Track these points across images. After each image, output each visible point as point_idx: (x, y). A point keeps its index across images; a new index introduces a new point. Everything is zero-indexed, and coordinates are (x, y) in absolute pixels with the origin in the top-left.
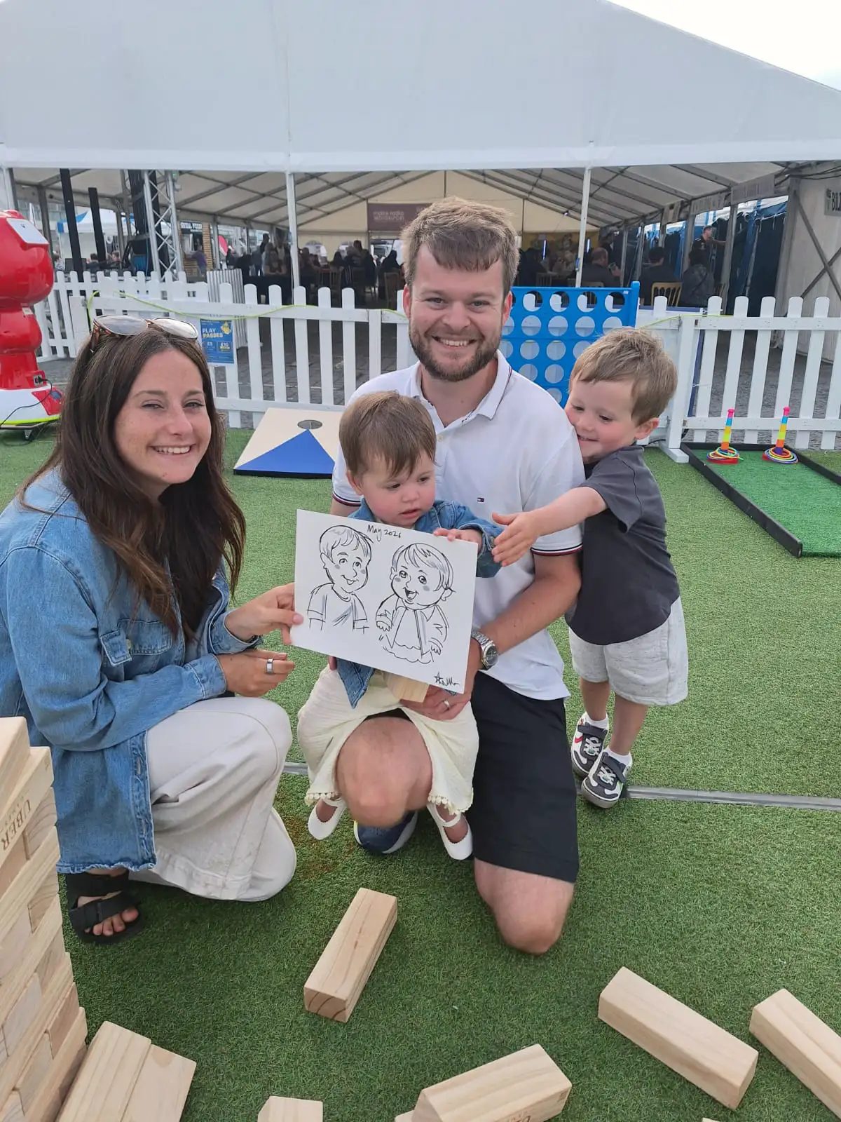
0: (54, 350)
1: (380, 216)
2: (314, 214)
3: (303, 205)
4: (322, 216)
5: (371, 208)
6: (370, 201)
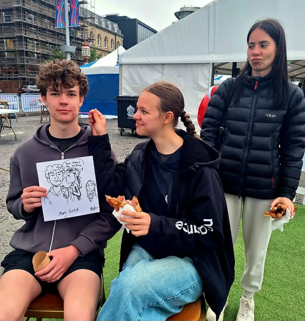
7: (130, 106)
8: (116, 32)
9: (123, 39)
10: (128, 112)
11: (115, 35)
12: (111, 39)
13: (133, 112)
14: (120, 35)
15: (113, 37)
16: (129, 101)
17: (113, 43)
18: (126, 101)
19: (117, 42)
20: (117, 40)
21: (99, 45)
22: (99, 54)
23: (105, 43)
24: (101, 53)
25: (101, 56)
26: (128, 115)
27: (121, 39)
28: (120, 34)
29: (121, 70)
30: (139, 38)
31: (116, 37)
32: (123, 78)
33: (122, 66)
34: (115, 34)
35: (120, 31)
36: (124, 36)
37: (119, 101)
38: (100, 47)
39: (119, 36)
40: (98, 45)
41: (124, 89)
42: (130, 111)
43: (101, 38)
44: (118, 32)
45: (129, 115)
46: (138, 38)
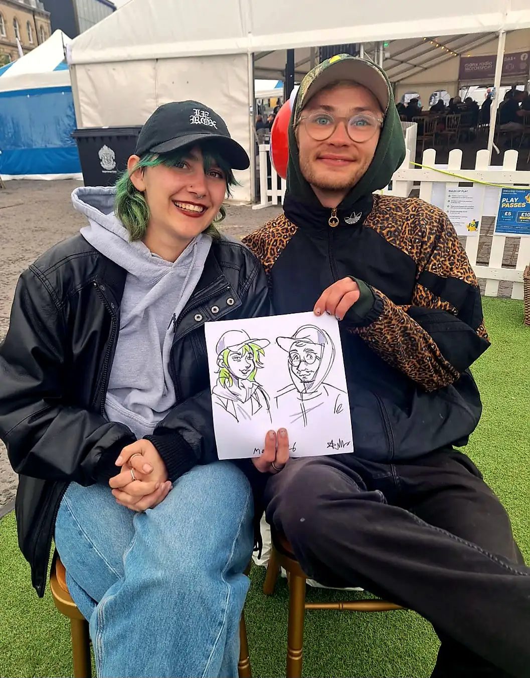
0: (270, 198)
1: (469, 67)
2: (417, 69)
3: (397, 60)
4: (421, 71)
5: (463, 62)
6: (462, 56)
7: (105, 147)
8: (34, 6)
9: (49, 22)
10: (101, 160)
11: (32, 12)
12: (26, 21)
13: (112, 160)
14: (42, 14)
15: (29, 17)
16: (102, 138)
17: (32, 30)
18: (94, 138)
19: (39, 28)
20: (39, 24)
21: (5, 35)
22: (6, 53)
23: (16, 31)
24: (9, 52)
25: (11, 57)
26: (102, 166)
27: (46, 21)
28: (43, 10)
29: (73, 76)
30: (81, 18)
31: (36, 17)
32: (80, 94)
33: (75, 67)
34: (34, 12)
35: (42, 4)
36: (51, 15)
37: (79, 139)
38: (7, 38)
39: (40, 14)
40: (2, 35)
41: (86, 116)
42: (106, 158)
43: (5, 21)
44: (37, 6)
45: (104, 166)
46: (79, 19)
